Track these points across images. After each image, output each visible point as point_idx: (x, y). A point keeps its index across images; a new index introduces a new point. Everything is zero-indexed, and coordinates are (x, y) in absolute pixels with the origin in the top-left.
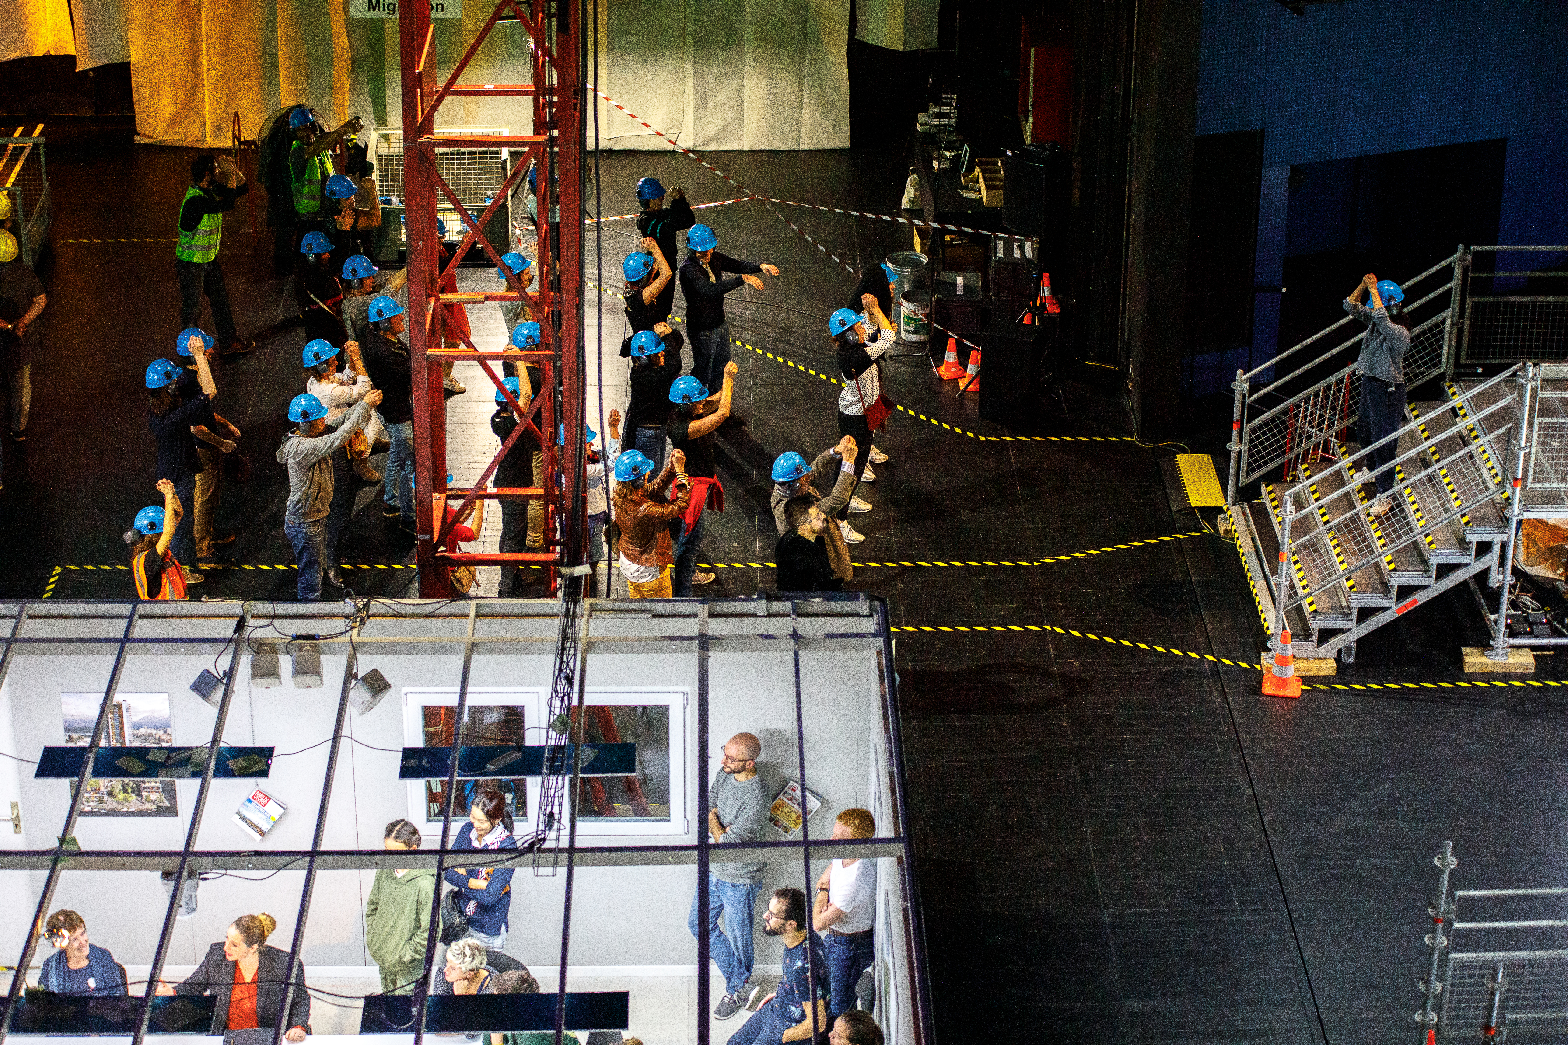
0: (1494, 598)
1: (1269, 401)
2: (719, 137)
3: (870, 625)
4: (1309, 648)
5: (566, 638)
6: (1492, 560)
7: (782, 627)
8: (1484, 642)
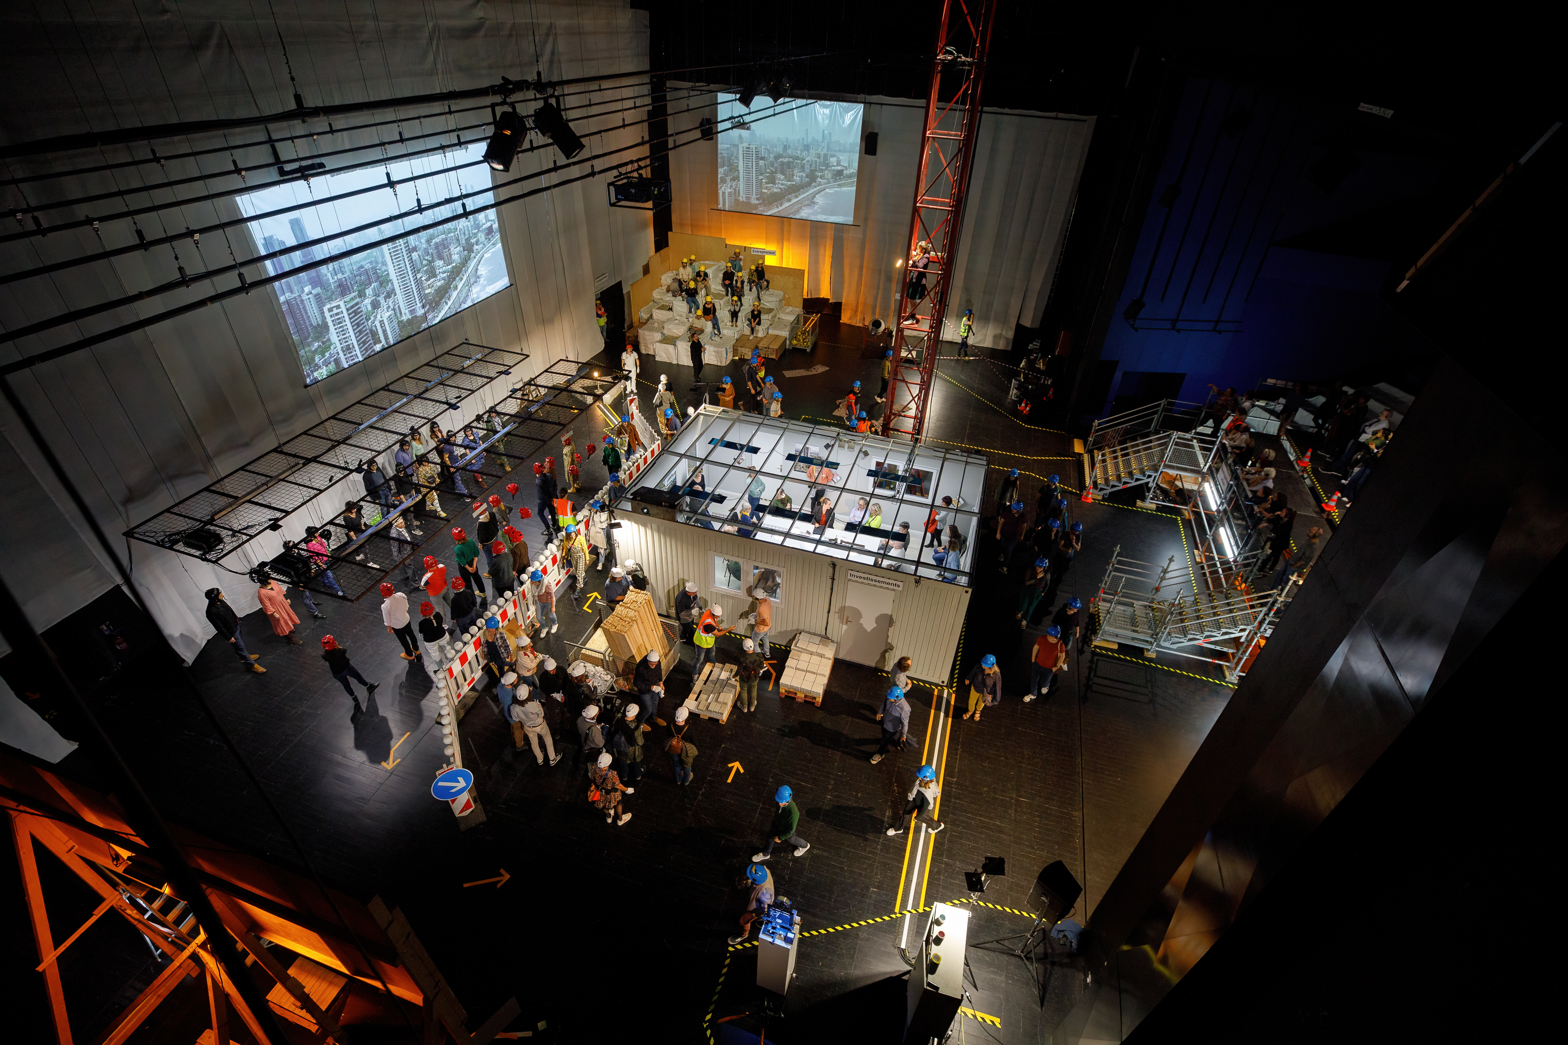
0: (1149, 489)
1: (1101, 429)
2: (979, 342)
3: (985, 463)
4: (1096, 492)
5: (912, 452)
6: (1151, 480)
7: (964, 459)
8: (1143, 499)
